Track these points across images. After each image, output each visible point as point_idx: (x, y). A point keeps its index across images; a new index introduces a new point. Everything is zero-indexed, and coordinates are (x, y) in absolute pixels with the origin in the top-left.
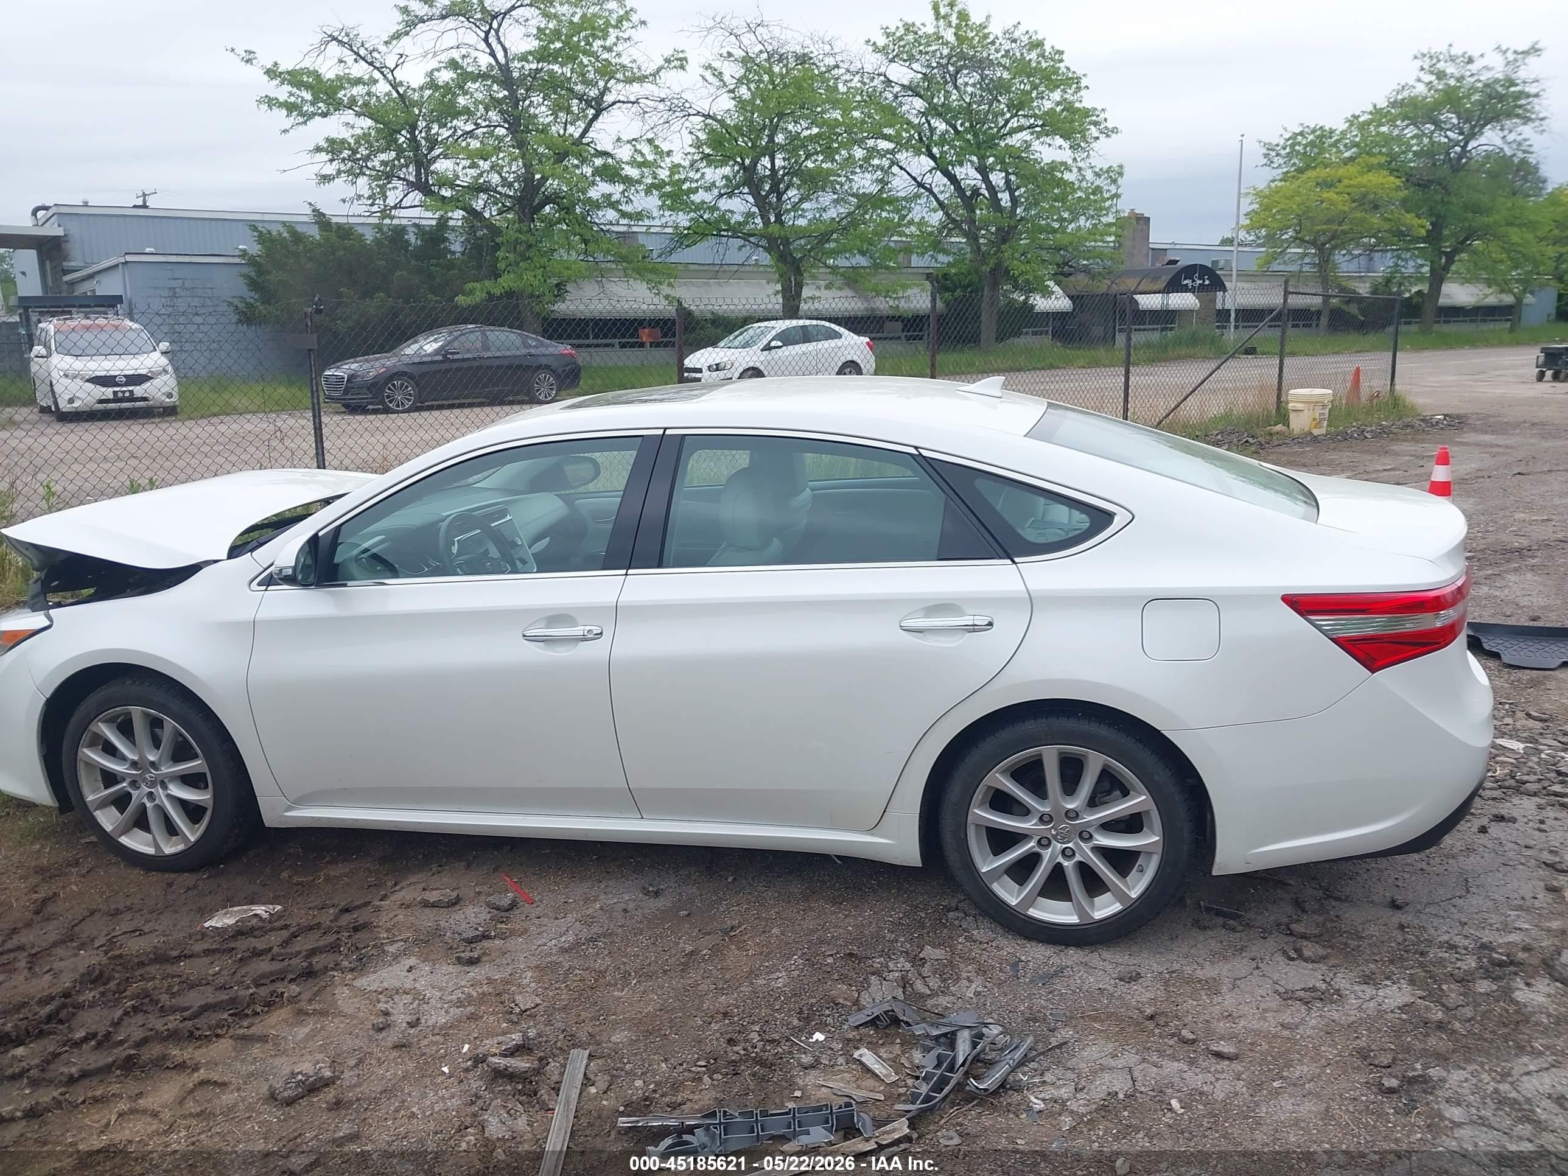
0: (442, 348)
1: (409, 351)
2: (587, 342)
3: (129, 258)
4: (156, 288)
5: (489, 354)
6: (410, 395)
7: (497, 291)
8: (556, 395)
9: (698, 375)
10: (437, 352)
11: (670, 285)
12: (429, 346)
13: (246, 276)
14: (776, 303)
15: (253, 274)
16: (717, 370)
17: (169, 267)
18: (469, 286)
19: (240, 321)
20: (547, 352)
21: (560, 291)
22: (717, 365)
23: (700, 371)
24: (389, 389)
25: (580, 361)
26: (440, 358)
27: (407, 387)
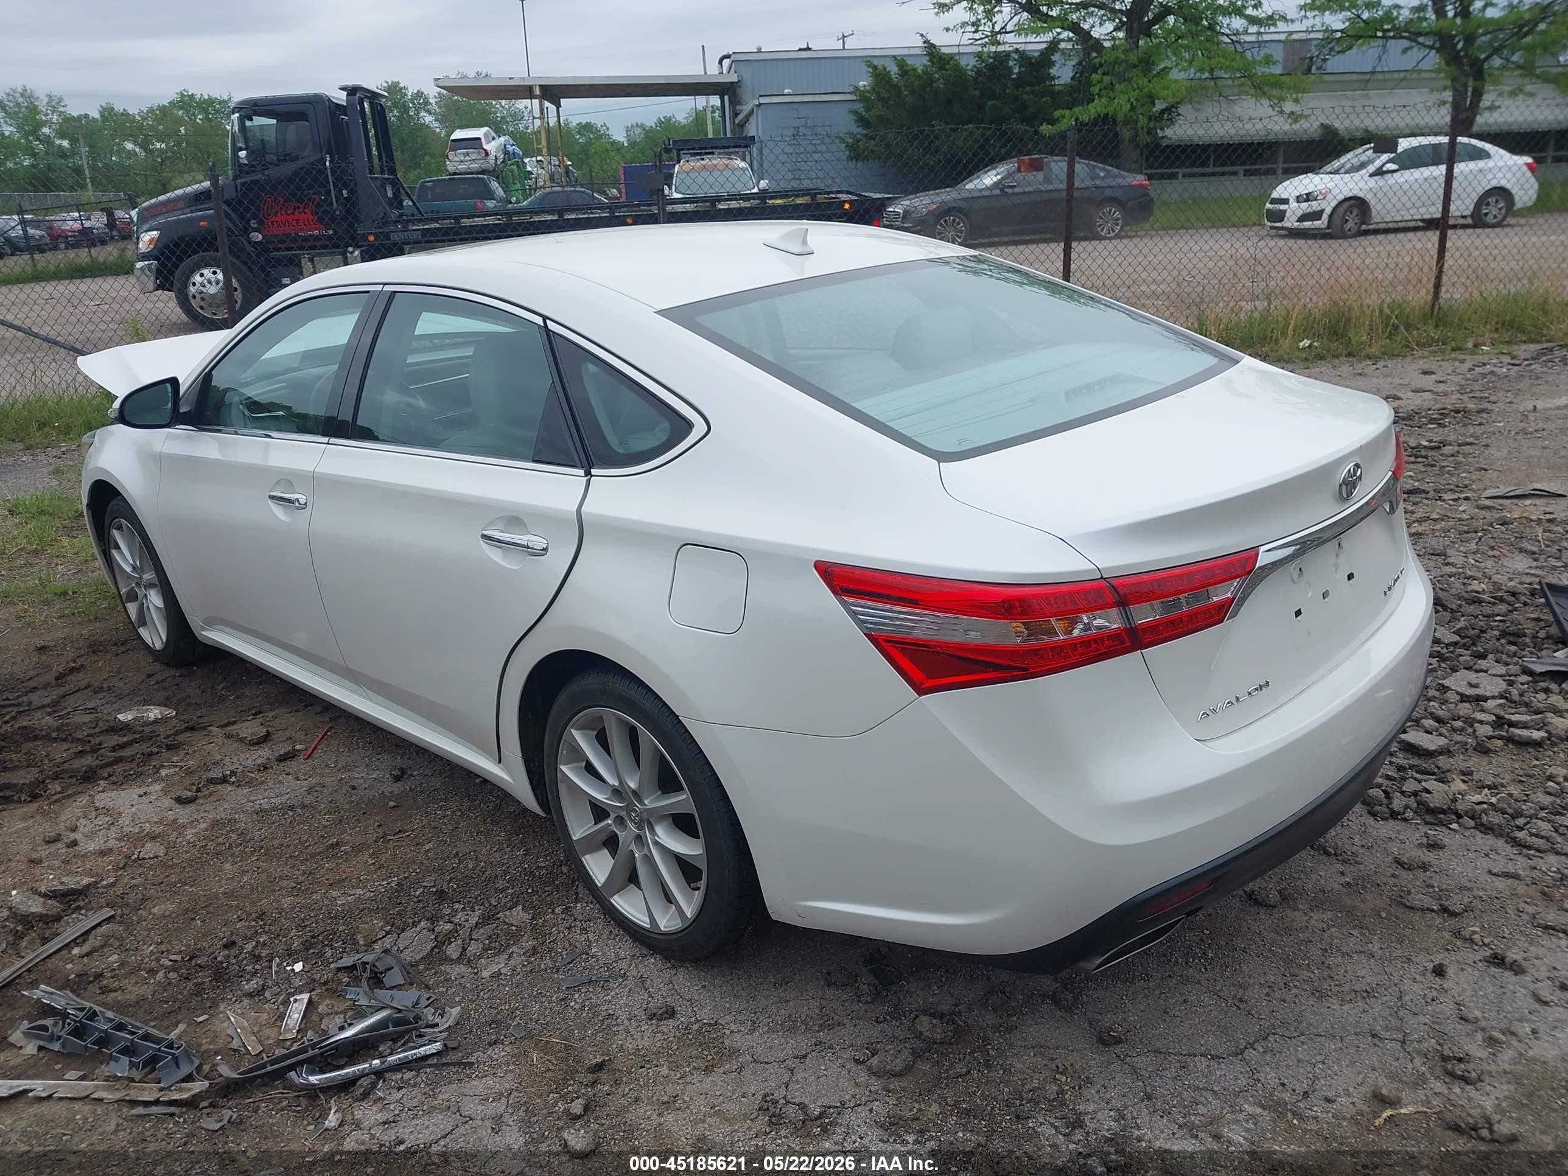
0: (1000, 181)
1: (970, 186)
2: (1206, 170)
3: (762, 100)
4: (783, 128)
5: (1051, 187)
6: (961, 232)
7: (1085, 118)
8: (1121, 230)
9: (1283, 207)
10: (996, 185)
11: (1296, 101)
12: (989, 179)
13: (855, 113)
14: (1444, 116)
15: (861, 110)
16: (1307, 200)
17: (796, 106)
18: (1057, 114)
19: (850, 158)
20: (1114, 184)
21: (1169, 114)
22: (1307, 194)
23: (1286, 201)
24: (941, 225)
25: (1152, 194)
26: (997, 192)
27: (959, 223)
